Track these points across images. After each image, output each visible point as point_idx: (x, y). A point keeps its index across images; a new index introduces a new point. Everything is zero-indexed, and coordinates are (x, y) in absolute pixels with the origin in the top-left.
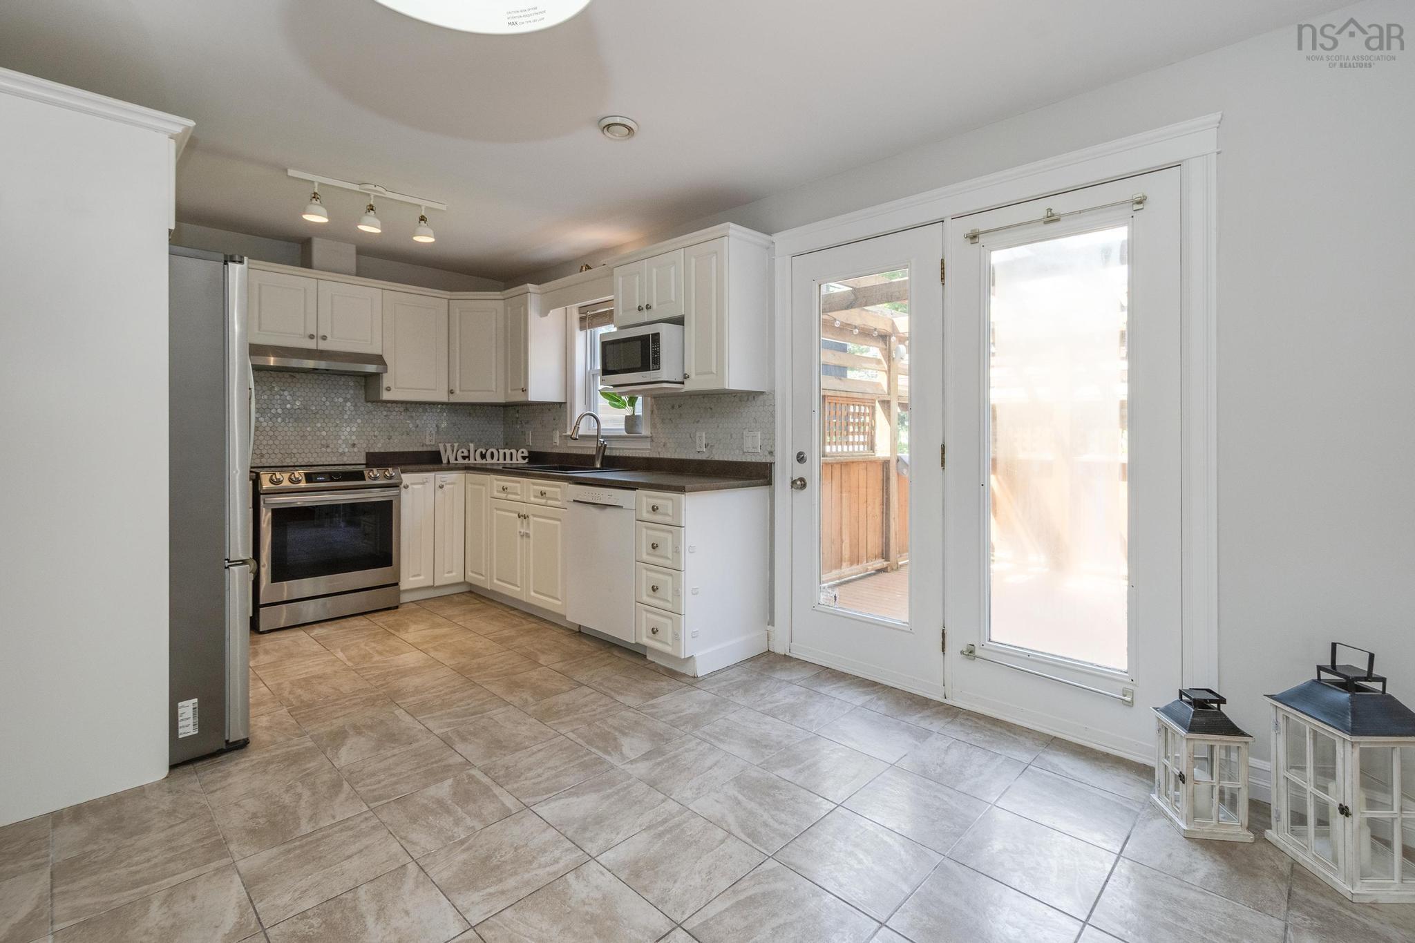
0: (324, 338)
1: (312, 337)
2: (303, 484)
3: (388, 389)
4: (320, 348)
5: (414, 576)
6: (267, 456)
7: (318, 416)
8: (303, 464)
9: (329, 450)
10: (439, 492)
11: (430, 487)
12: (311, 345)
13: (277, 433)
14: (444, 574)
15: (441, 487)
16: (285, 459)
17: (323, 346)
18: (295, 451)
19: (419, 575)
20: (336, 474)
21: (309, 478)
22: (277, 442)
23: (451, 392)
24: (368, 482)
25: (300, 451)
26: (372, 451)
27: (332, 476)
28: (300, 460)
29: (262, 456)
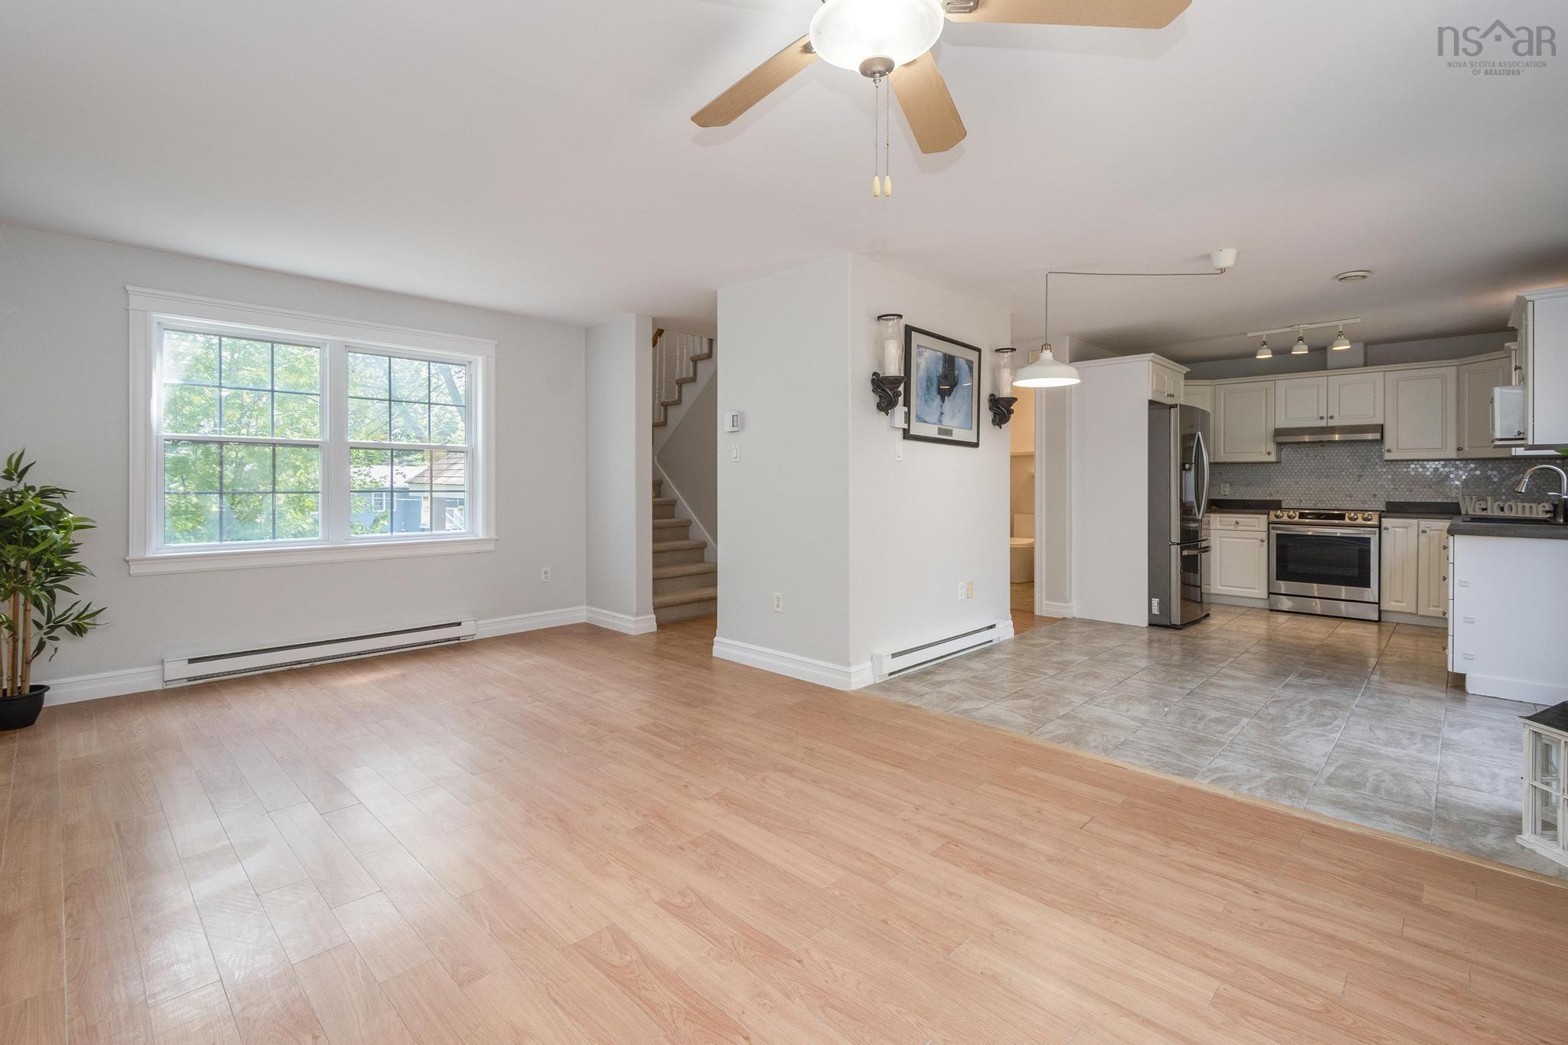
0: (1331, 417)
1: (1322, 418)
2: (1297, 519)
3: (1389, 451)
4: (1329, 425)
5: (1396, 601)
9: (1352, 499)
10: (1423, 536)
11: (1413, 532)
12: (1323, 423)
14: (1429, 607)
15: (1424, 532)
17: (1332, 423)
19: (1402, 602)
20: (1322, 514)
21: (1302, 516)
23: (1459, 449)
24: (1347, 520)
26: (1392, 500)
27: (1319, 516)
29: (1301, 501)
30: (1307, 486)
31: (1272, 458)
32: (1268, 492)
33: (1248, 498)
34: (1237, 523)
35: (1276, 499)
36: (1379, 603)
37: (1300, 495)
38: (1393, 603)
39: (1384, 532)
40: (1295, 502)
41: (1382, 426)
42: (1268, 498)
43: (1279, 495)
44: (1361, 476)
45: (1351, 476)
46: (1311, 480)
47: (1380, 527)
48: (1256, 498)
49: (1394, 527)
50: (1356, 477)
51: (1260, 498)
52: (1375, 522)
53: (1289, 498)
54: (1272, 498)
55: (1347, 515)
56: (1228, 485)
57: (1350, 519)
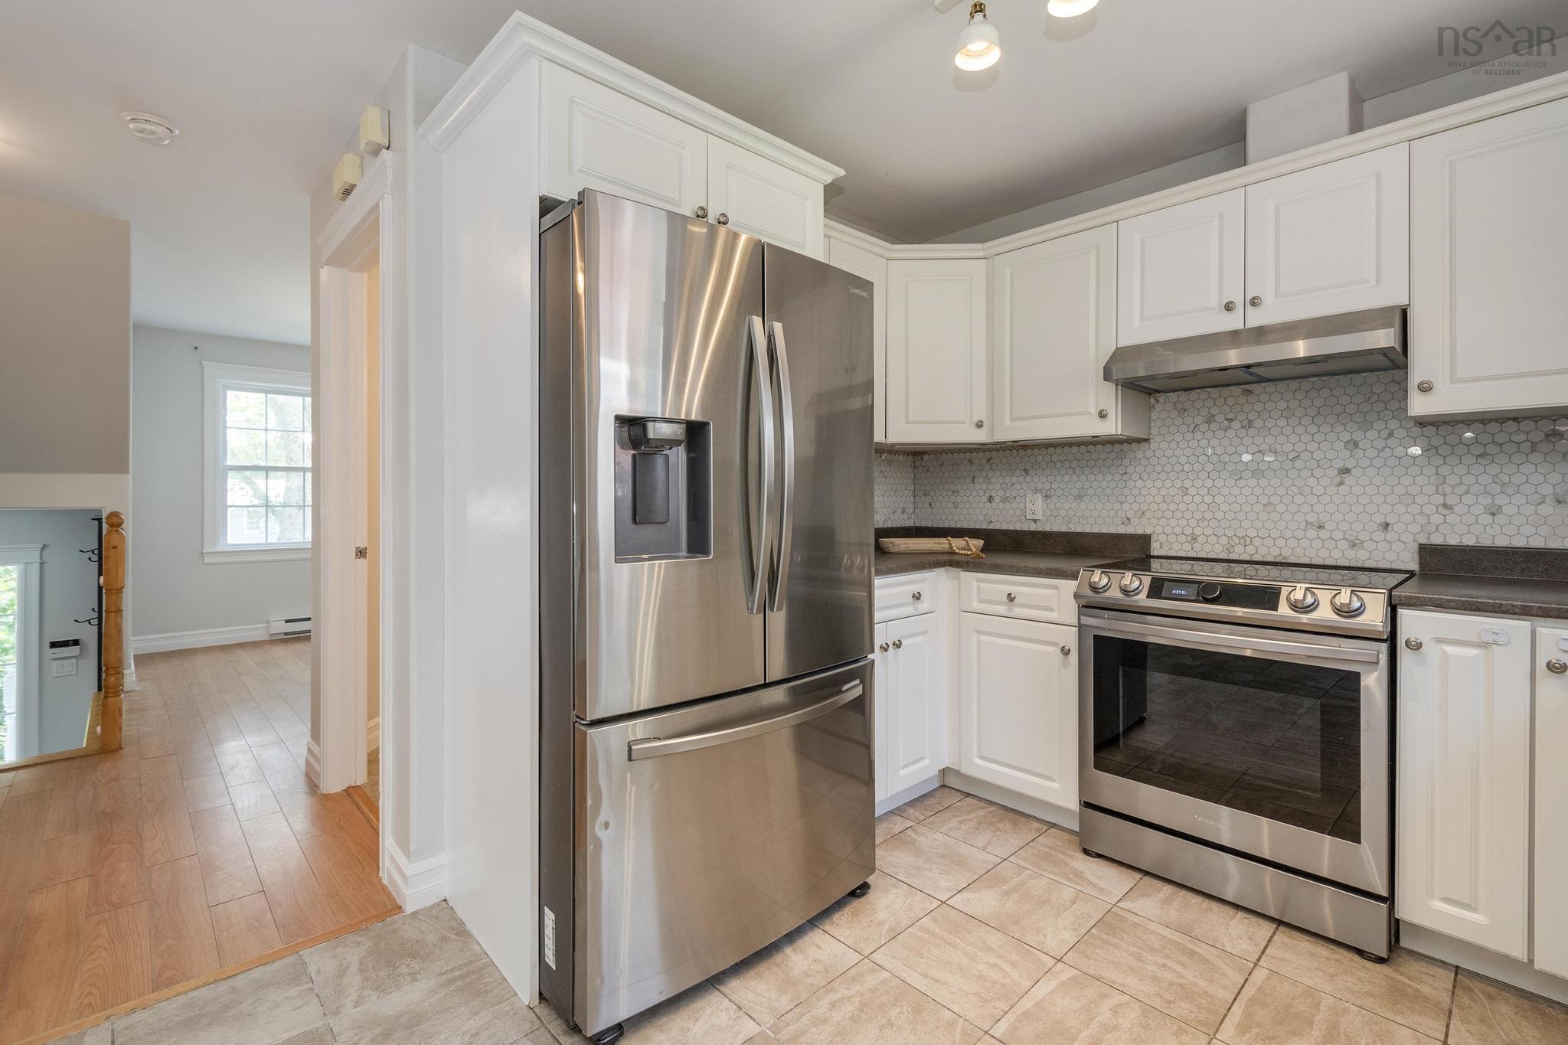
0: (1255, 302)
3: (1425, 388)
6: (1202, 539)
7: (1299, 464)
8: (1270, 559)
9: (1324, 534)
13: (1219, 499)
16: (1233, 547)
17: (1257, 318)
18: (1252, 533)
22: (1219, 515)
25: (1263, 533)
28: (1263, 551)
30: (1209, 499)
31: (1112, 427)
32: (1122, 514)
33: (1079, 529)
34: (1011, 598)
35: (1140, 531)
36: (1390, 899)
37: (1193, 523)
38: (1439, 905)
39: (1406, 660)
40: (1182, 538)
41: (1404, 313)
42: (1122, 530)
43: (1144, 521)
44: (1347, 471)
45: (1318, 473)
46: (1219, 483)
47: (1392, 639)
48: (1096, 530)
49: (1440, 641)
50: (1333, 472)
51: (1104, 530)
52: (1374, 616)
53: (1168, 530)
54: (1130, 530)
55: (1284, 592)
56: (1039, 498)
57: (1295, 606)
